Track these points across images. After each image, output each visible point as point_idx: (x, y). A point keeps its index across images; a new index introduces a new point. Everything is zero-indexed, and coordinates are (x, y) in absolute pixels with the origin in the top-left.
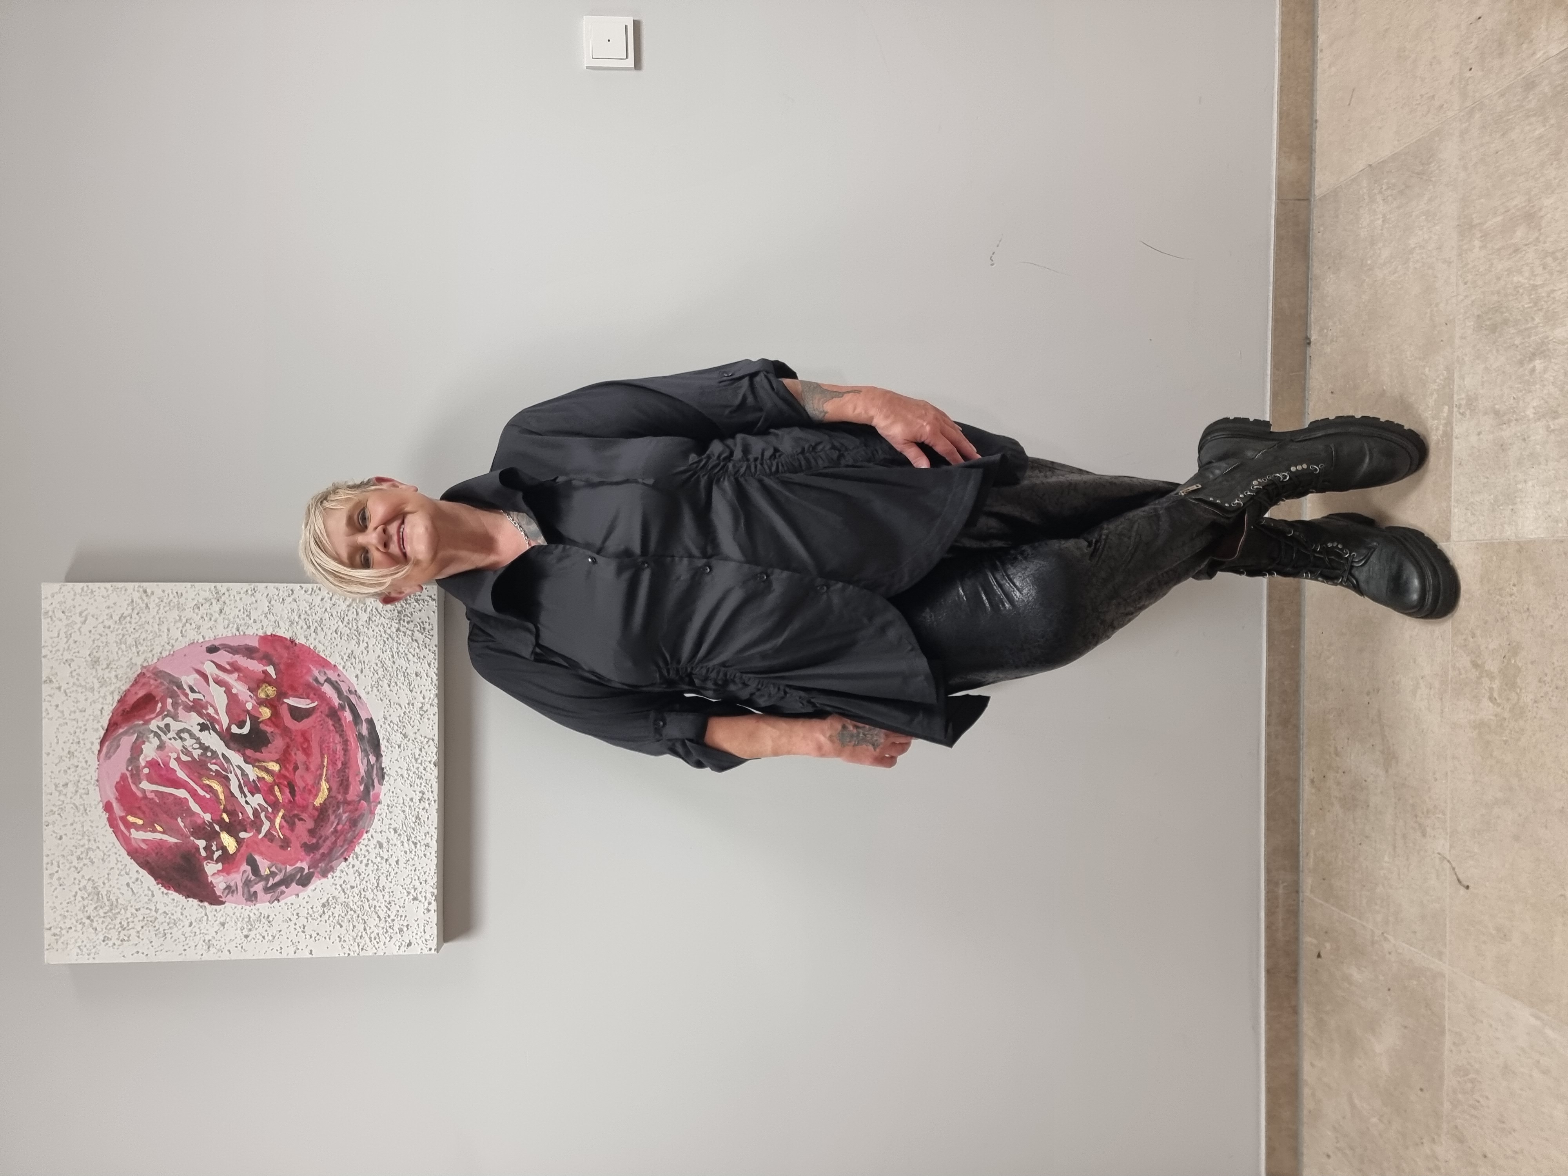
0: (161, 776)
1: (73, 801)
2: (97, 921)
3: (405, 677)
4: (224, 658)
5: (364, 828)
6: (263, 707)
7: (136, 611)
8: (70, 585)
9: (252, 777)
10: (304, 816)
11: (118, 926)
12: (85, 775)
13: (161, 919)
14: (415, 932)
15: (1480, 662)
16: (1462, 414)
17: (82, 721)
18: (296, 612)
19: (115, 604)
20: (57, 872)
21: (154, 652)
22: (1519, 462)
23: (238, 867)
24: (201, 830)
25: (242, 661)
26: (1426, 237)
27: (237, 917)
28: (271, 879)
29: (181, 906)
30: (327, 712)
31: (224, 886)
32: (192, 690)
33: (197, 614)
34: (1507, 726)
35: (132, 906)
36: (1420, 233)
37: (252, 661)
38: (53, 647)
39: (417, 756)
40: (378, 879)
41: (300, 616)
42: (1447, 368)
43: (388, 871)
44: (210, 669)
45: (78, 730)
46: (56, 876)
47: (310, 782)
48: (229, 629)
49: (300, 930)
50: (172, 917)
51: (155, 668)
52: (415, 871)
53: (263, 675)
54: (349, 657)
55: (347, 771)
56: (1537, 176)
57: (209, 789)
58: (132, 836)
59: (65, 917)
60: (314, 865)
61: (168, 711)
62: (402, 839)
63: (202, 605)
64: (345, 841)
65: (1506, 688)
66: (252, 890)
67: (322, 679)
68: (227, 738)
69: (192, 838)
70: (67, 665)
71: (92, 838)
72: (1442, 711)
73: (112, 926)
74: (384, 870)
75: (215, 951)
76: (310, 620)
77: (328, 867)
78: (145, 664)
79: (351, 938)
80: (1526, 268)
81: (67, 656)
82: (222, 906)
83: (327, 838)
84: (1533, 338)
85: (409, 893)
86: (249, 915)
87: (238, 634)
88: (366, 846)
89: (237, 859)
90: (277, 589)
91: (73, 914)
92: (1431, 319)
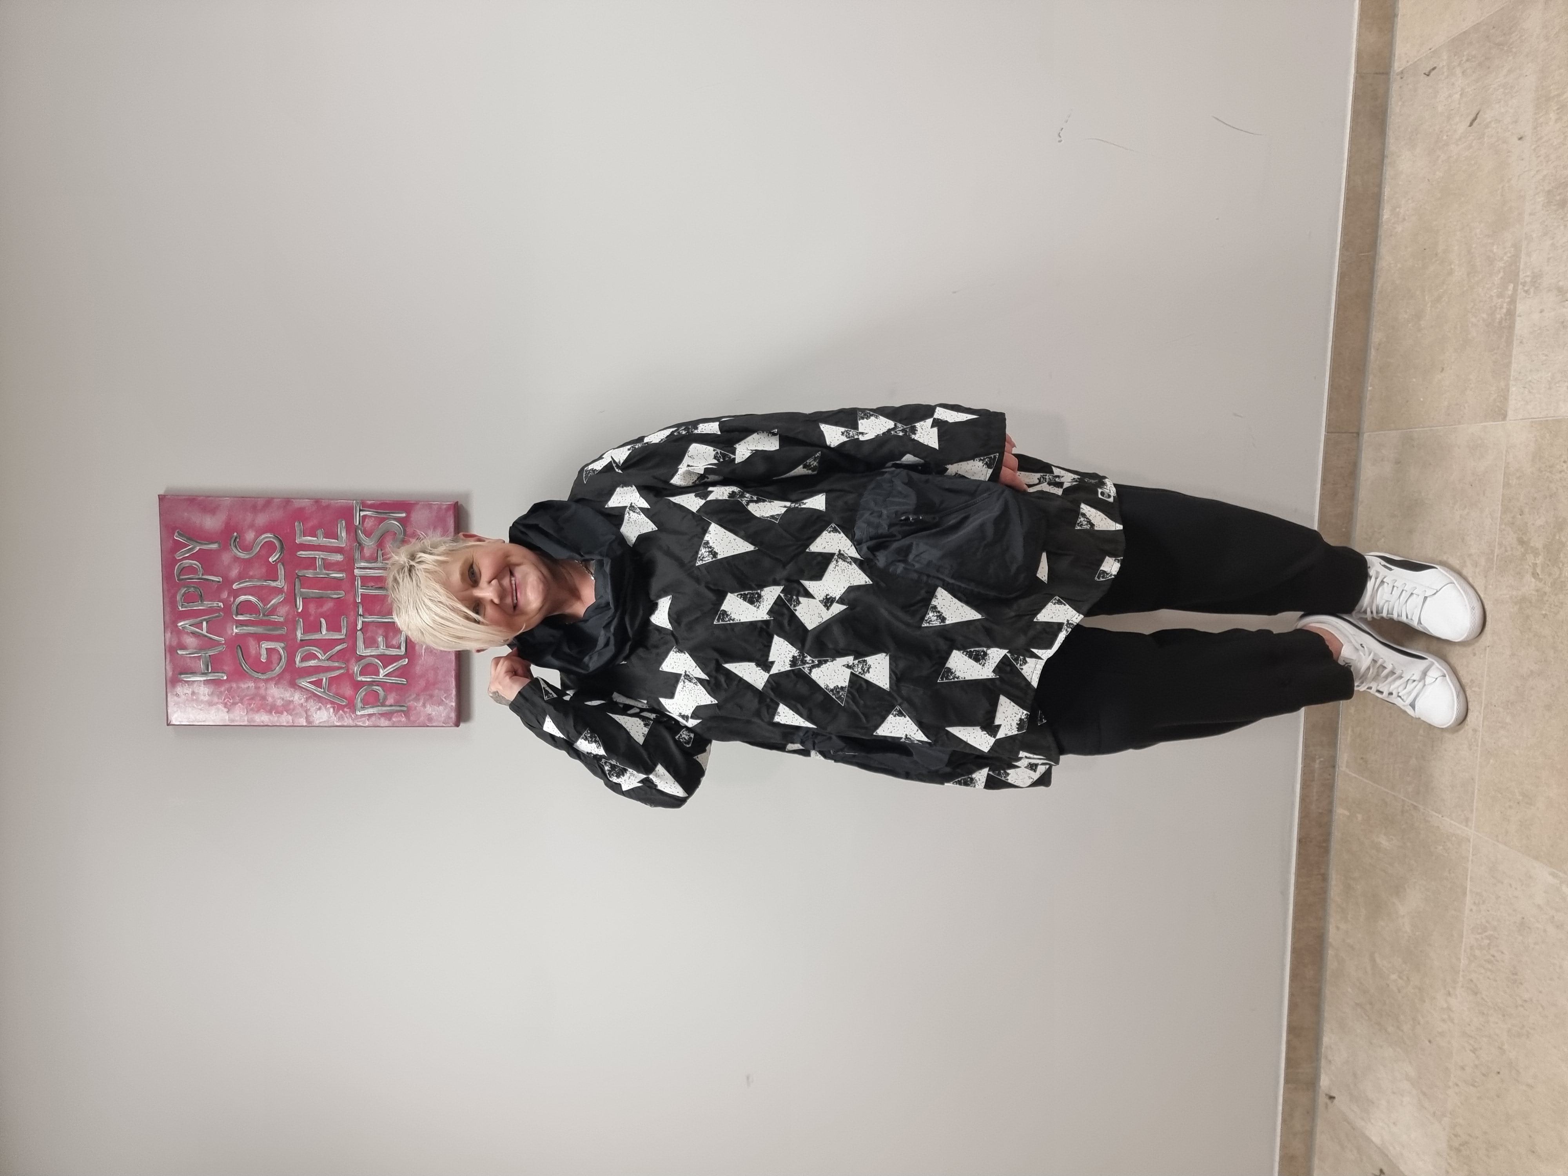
15: (1525, 539)
16: (1526, 292)
26: (1503, 110)
34: (1547, 601)
36: (1498, 106)
42: (1515, 245)
65: (1549, 563)
92: (1502, 195)
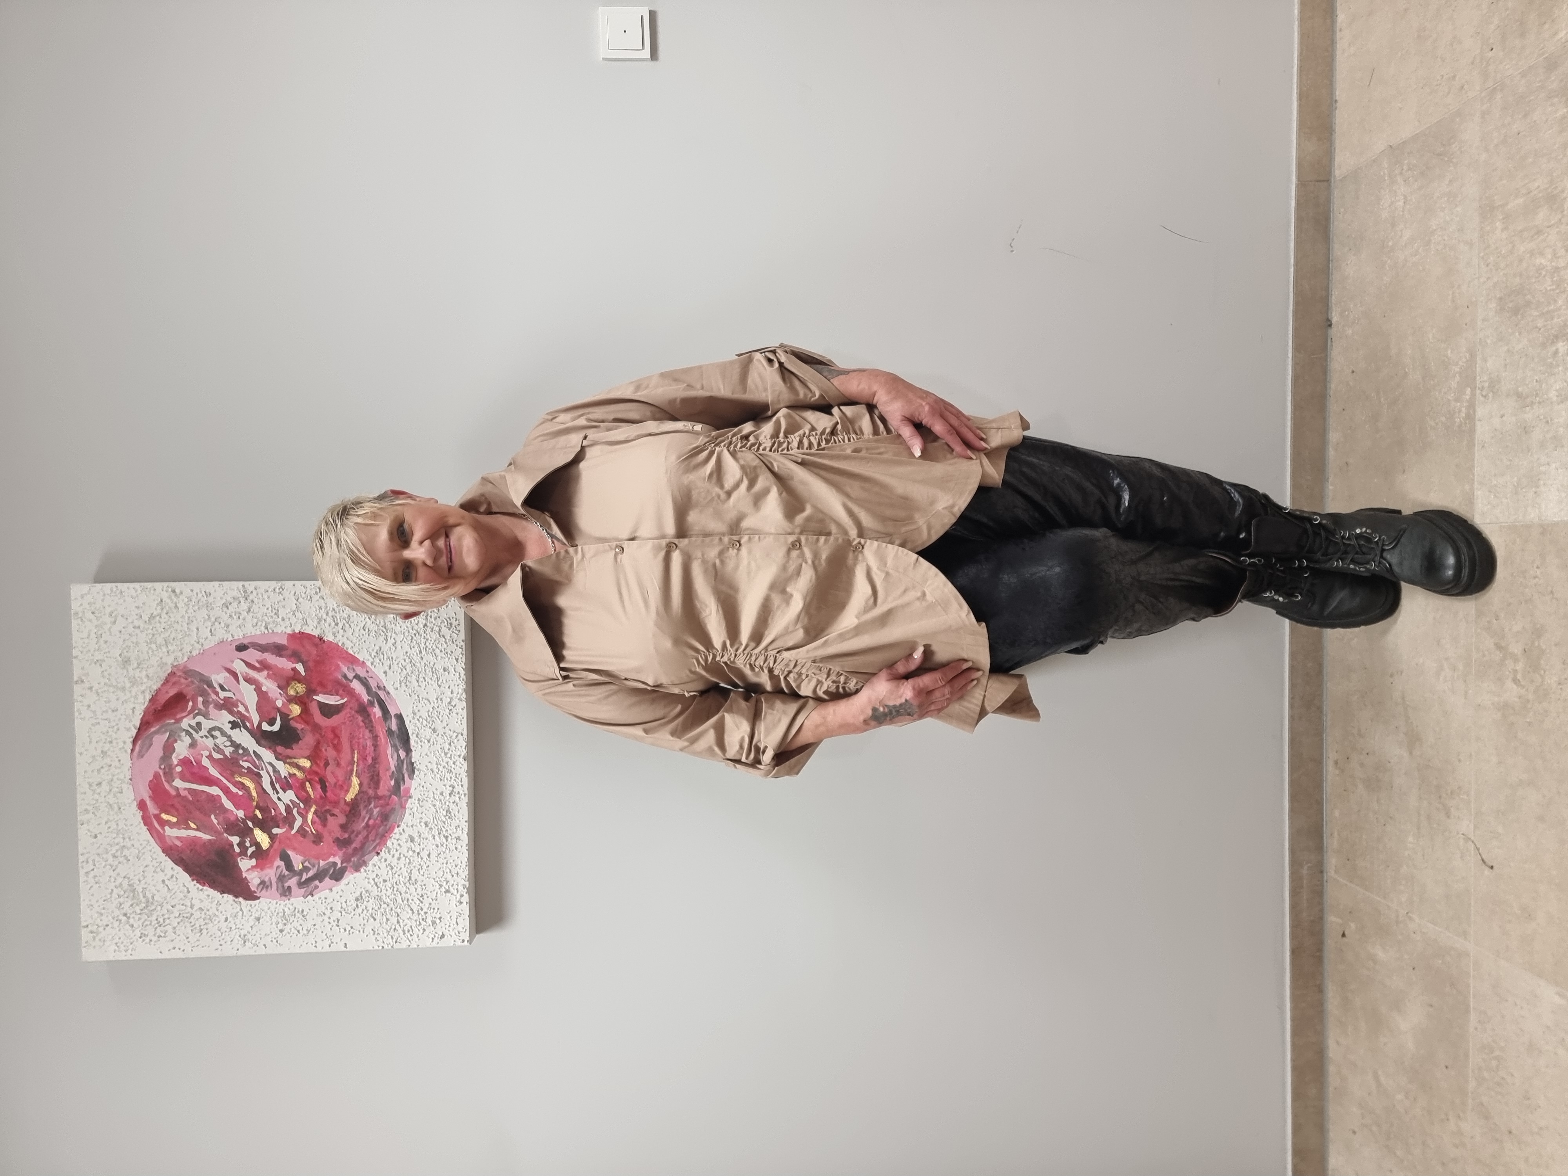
0: (193, 774)
1: (108, 800)
2: (133, 918)
3: (433, 672)
4: (253, 655)
5: (396, 823)
6: (293, 705)
7: (165, 611)
8: (99, 586)
9: (284, 773)
10: (336, 811)
11: (155, 922)
12: (118, 773)
13: (197, 914)
14: (448, 924)
15: (1503, 645)
16: (1485, 397)
18: (323, 609)
19: (144, 604)
20: (93, 870)
21: (184, 651)
22: (1542, 445)
23: (272, 863)
24: (234, 827)
25: (272, 659)
26: (1448, 218)
27: (271, 912)
28: (305, 874)
29: (216, 902)
30: (356, 708)
31: (258, 881)
32: (223, 688)
33: (226, 613)
34: (1531, 708)
35: (167, 903)
36: (1442, 214)
37: (281, 658)
38: (84, 648)
39: (446, 751)
40: (411, 873)
41: (327, 614)
42: (1469, 351)
43: (420, 865)
44: (239, 667)
45: (110, 730)
46: (92, 874)
47: (341, 778)
48: (258, 627)
49: (335, 925)
50: (208, 913)
51: (185, 667)
52: (447, 863)
53: (292, 673)
54: (377, 653)
55: (377, 766)
56: (1559, 157)
57: (242, 786)
58: (166, 834)
59: (102, 914)
60: (346, 859)
61: (199, 709)
62: (433, 833)
63: (231, 604)
64: (377, 835)
65: (1530, 670)
66: (286, 885)
67: (351, 675)
68: (258, 735)
69: (225, 835)
70: (98, 665)
71: (126, 836)
72: (1466, 693)
73: (149, 923)
74: (416, 864)
75: (251, 945)
76: (338, 617)
77: (361, 861)
78: (175, 664)
79: (385, 931)
80: (1548, 250)
81: (98, 656)
82: (258, 901)
83: (359, 833)
84: (1555, 320)
85: (441, 886)
87: (266, 632)
88: (398, 840)
89: (270, 854)
90: (304, 587)
91: (110, 911)
92: (1453, 301)
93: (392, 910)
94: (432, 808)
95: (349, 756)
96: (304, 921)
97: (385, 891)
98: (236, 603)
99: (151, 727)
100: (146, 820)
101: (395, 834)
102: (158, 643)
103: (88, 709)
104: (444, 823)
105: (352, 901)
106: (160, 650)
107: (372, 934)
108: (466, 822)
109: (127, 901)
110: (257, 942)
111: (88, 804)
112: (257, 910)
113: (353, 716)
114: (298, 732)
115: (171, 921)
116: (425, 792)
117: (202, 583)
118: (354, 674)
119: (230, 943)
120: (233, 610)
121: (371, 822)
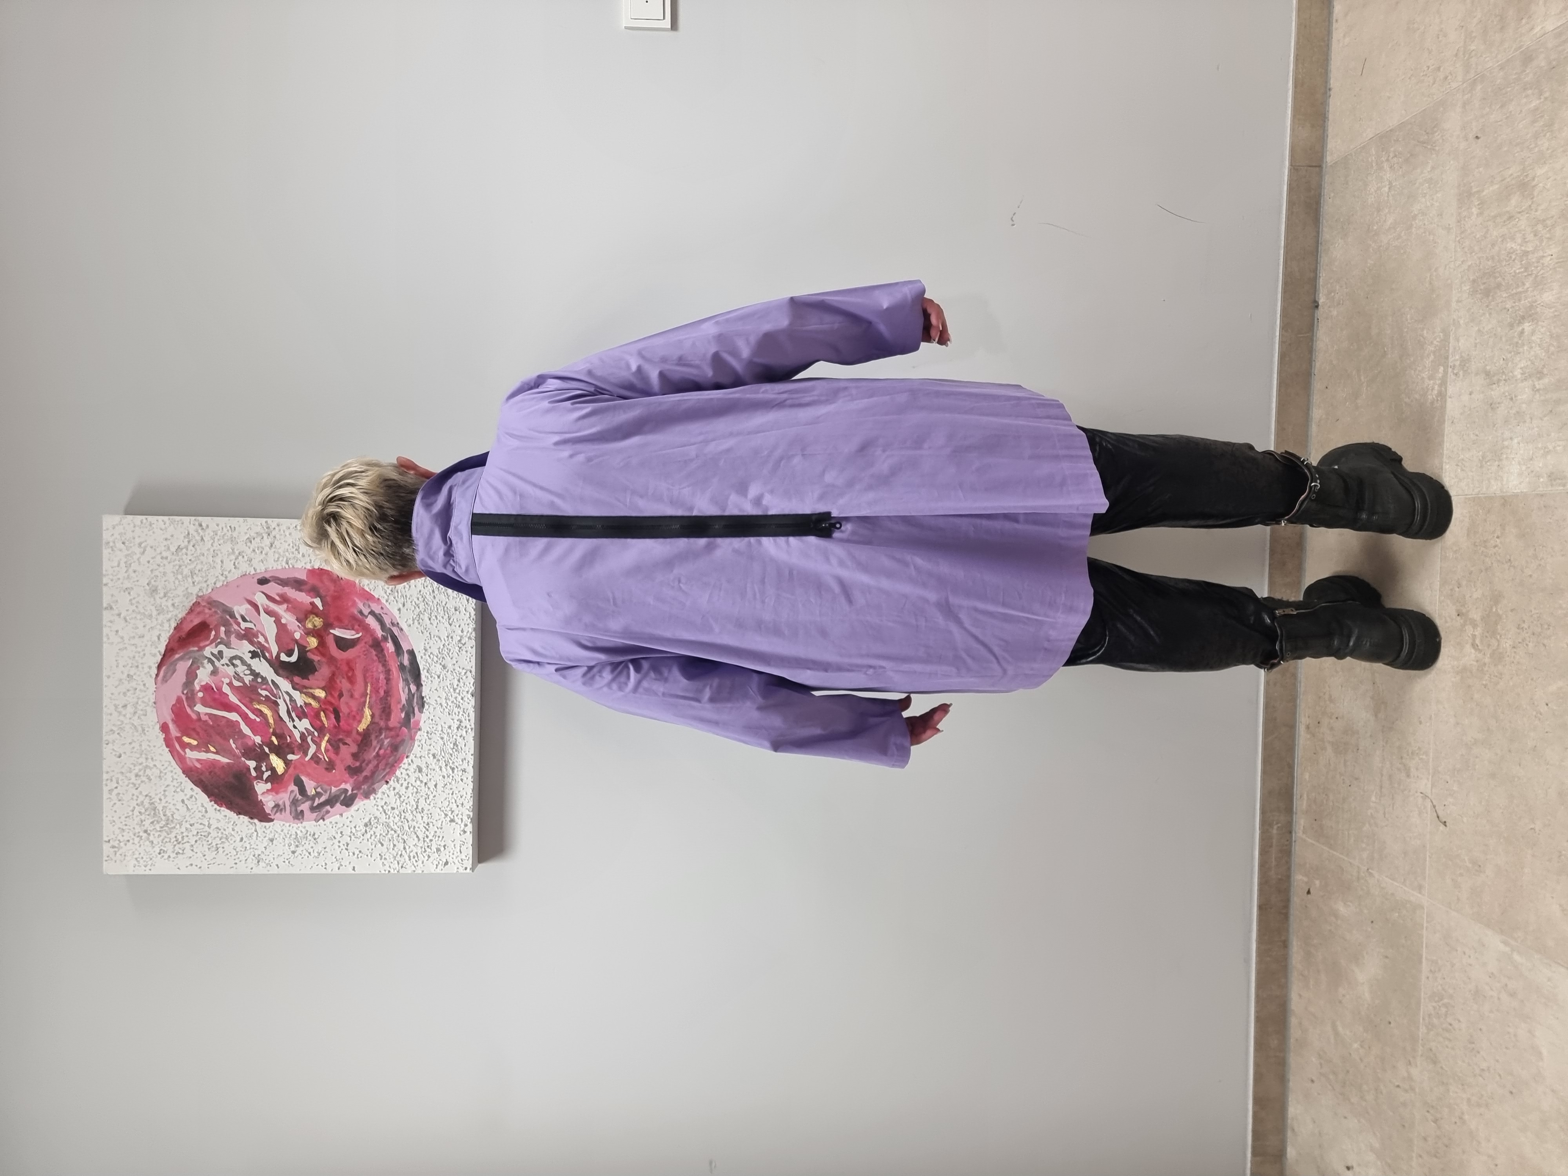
0: (214, 700)
1: (132, 722)
2: (154, 835)
3: (444, 611)
4: (274, 589)
5: (405, 753)
6: (310, 637)
7: (192, 544)
8: (130, 517)
9: (300, 702)
10: (349, 740)
11: (173, 839)
12: (144, 697)
13: (214, 834)
14: (452, 852)
15: (1464, 611)
16: (1456, 375)
17: (141, 646)
19: (172, 536)
20: (116, 788)
21: (209, 583)
22: (1506, 421)
23: (286, 787)
24: (251, 752)
25: (291, 593)
26: (1428, 204)
27: (284, 833)
28: (317, 799)
29: (232, 823)
30: (371, 643)
31: (273, 804)
32: (244, 620)
33: (249, 548)
34: (1487, 671)
35: (186, 822)
36: (1424, 200)
37: (300, 593)
38: (113, 576)
39: (455, 686)
40: (418, 802)
42: (1443, 331)
43: (427, 794)
44: (260, 600)
45: (137, 655)
46: (116, 792)
48: (279, 563)
49: (344, 849)
50: (224, 832)
51: (210, 598)
52: (452, 794)
53: (311, 607)
55: (389, 698)
56: (1533, 146)
57: (260, 713)
58: (187, 756)
59: (123, 830)
60: (357, 787)
61: (222, 638)
62: (440, 764)
63: (254, 539)
64: (387, 764)
65: (1488, 635)
66: (299, 809)
67: (366, 611)
68: (276, 665)
69: (243, 759)
70: (127, 593)
71: (149, 757)
73: (168, 840)
74: (423, 793)
75: (264, 865)
77: (371, 789)
78: (201, 594)
79: (392, 856)
80: (1518, 235)
81: (127, 584)
82: (271, 823)
83: (370, 762)
84: (1523, 302)
85: (446, 815)
86: (296, 833)
87: (287, 567)
88: (406, 770)
89: (285, 779)
91: (131, 828)
93: (398, 836)
94: (440, 740)
95: (362, 689)
96: (315, 844)
97: (393, 818)
98: (259, 538)
99: (176, 654)
100: (168, 743)
101: (404, 764)
102: (184, 573)
103: (116, 635)
104: (451, 755)
105: (361, 826)
106: (186, 581)
107: (379, 859)
108: (472, 755)
109: (148, 819)
110: (270, 862)
111: (114, 725)
112: (271, 832)
113: (367, 650)
114: (315, 663)
115: (189, 839)
116: (434, 726)
117: (227, 518)
118: (370, 610)
119: (244, 862)
120: (256, 546)
121: (382, 752)
